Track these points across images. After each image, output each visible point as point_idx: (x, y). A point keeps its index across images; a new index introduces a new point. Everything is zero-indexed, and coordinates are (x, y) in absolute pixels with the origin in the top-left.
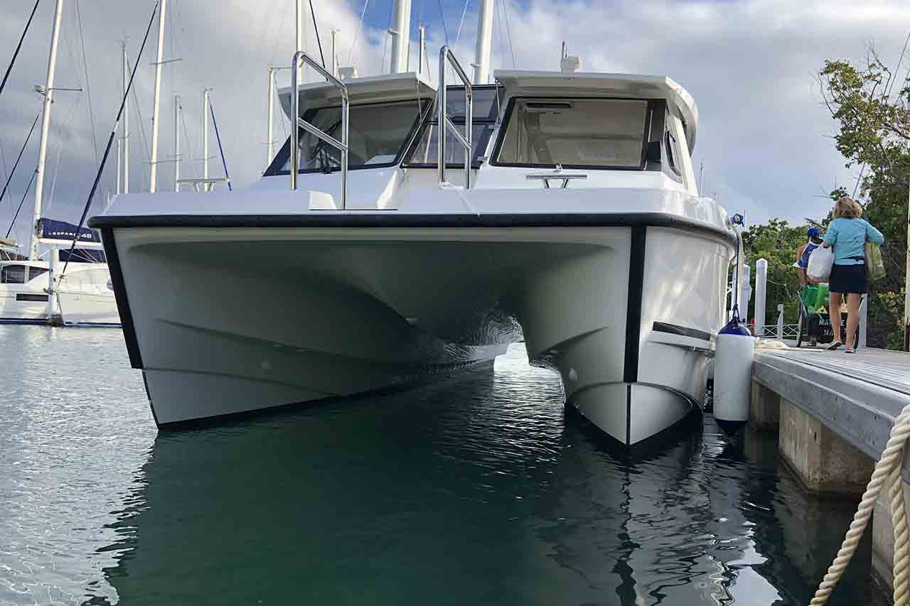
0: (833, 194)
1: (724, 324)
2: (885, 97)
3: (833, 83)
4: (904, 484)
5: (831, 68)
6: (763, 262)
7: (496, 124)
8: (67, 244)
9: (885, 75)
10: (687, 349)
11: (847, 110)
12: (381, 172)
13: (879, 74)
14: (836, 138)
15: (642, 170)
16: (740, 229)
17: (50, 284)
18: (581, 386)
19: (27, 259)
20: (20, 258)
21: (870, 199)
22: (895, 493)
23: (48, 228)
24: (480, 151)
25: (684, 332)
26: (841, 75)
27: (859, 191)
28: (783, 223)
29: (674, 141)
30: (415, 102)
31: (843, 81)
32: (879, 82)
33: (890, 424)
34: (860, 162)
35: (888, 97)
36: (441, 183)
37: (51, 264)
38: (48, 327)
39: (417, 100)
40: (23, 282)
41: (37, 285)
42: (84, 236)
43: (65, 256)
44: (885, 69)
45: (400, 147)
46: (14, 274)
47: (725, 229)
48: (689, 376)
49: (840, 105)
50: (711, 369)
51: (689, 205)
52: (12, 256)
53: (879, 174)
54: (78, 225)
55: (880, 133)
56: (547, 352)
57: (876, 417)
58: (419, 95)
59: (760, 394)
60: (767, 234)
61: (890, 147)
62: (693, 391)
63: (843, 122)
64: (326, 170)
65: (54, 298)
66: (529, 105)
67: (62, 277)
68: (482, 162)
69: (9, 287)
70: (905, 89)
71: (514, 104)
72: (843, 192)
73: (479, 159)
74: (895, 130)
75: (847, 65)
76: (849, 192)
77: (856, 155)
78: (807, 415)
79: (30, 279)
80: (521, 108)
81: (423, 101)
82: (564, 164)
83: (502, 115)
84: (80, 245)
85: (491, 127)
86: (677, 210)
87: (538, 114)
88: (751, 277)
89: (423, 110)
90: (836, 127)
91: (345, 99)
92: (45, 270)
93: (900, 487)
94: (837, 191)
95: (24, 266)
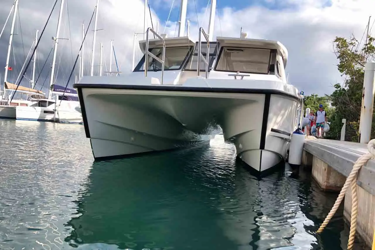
0: (335, 85)
1: (295, 130)
2: (356, 51)
3: (338, 45)
4: (357, 185)
5: (338, 40)
6: (308, 109)
7: (216, 56)
8: (62, 94)
9: (357, 43)
10: (282, 138)
11: (342, 56)
12: (174, 72)
13: (354, 43)
14: (337, 65)
15: (268, 74)
16: (302, 97)
17: (55, 108)
18: (243, 150)
19: (47, 99)
20: (45, 98)
21: (349, 88)
22: (354, 188)
23: (55, 88)
24: (210, 65)
25: (281, 132)
26: (341, 43)
27: (344, 85)
28: (316, 96)
29: (279, 64)
30: (188, 47)
31: (342, 45)
32: (354, 46)
33: (353, 164)
34: (346, 74)
35: (357, 51)
36: (198, 76)
37: (56, 100)
38: (54, 123)
39: (188, 46)
40: (46, 107)
41: (50, 108)
42: (68, 91)
43: (61, 98)
44: (357, 41)
45: (181, 63)
46: (43, 104)
47: (297, 96)
48: (282, 148)
49: (340, 54)
50: (289, 146)
51: (285, 87)
52: (42, 97)
53: (353, 79)
54: (65, 87)
55: (353, 64)
56: (232, 138)
57: (348, 162)
58: (189, 45)
59: (306, 155)
60: (310, 99)
61: (358, 69)
62: (283, 153)
63: (340, 60)
64: (155, 70)
65: (56, 112)
66: (228, 50)
67: (59, 105)
68: (211, 69)
69: (41, 108)
70: (364, 48)
71: (223, 49)
72: (339, 85)
73: (210, 68)
74: (360, 63)
75: (343, 39)
76: (341, 85)
77: (344, 72)
78: (323, 162)
79: (49, 105)
80: (225, 51)
81: (190, 47)
82: (240, 71)
83: (218, 52)
84: (66, 94)
85: (214, 57)
86: (281, 89)
87: (230, 52)
88: (304, 114)
89: (190, 50)
90: (338, 61)
91: (164, 45)
92: (53, 103)
93: (356, 186)
94: (337, 84)
95: (46, 101)
